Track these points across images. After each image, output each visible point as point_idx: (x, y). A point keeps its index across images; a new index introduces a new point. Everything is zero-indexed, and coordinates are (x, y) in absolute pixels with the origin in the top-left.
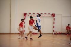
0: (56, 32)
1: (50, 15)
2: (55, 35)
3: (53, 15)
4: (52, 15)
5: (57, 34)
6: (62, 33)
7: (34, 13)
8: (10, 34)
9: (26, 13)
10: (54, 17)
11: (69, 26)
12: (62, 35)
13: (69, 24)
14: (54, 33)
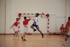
0: (51, 33)
1: (44, 16)
2: (49, 36)
3: (48, 15)
4: (46, 15)
5: (52, 34)
6: (56, 33)
7: (29, 14)
8: (5, 34)
9: (21, 14)
10: (49, 18)
11: (63, 26)
12: (56, 36)
13: (63, 25)
14: (48, 34)
